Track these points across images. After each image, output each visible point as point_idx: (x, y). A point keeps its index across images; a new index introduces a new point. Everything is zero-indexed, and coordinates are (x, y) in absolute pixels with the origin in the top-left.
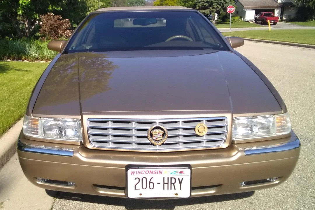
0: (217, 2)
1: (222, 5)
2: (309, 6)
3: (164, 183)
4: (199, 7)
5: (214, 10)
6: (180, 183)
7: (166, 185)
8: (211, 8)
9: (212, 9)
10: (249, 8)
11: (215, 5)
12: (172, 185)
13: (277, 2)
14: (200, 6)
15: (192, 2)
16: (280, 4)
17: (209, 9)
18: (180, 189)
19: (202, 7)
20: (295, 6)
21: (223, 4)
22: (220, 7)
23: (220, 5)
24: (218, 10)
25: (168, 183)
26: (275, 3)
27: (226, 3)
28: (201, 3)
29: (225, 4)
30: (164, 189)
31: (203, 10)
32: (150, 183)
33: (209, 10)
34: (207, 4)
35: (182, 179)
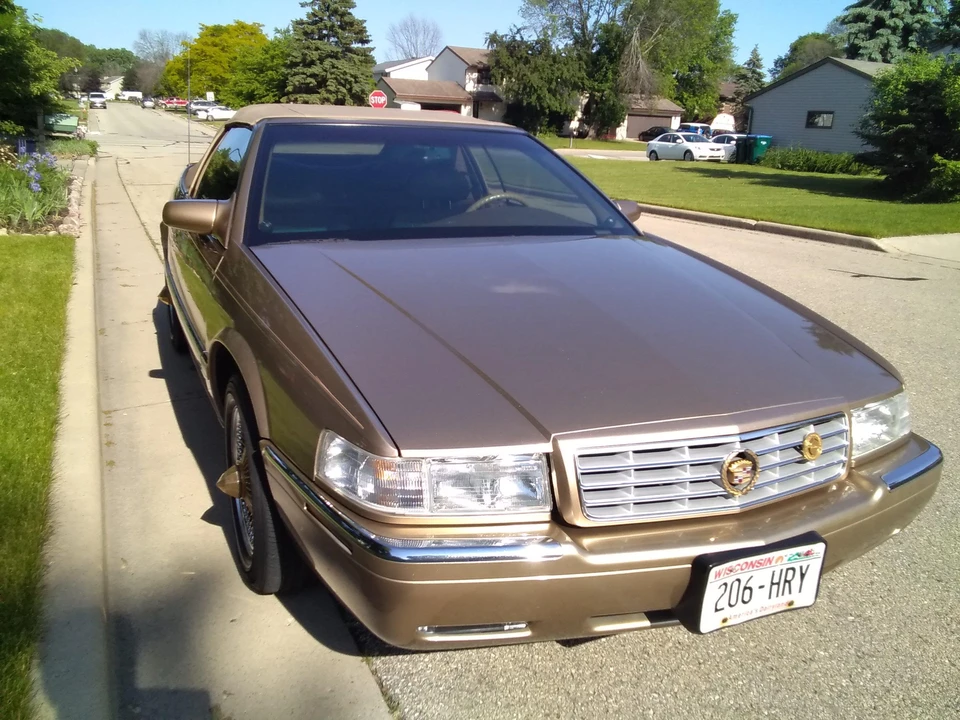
0: (336, 79)
1: (348, 86)
2: (529, 104)
3: (773, 584)
4: (294, 85)
5: (330, 96)
6: (803, 576)
7: (775, 587)
8: (322, 91)
9: (326, 95)
10: (407, 99)
11: (332, 85)
12: (787, 584)
13: (464, 89)
14: (297, 83)
15: (274, 73)
16: (470, 93)
17: (319, 93)
18: (800, 591)
19: (300, 87)
20: (501, 101)
21: (350, 83)
22: (345, 91)
23: (344, 86)
24: (340, 97)
25: (778, 584)
26: (460, 90)
27: (356, 82)
28: (297, 78)
29: (354, 85)
30: (770, 597)
31: (304, 95)
32: (745, 588)
33: (318, 96)
34: (313, 82)
35: (808, 566)
